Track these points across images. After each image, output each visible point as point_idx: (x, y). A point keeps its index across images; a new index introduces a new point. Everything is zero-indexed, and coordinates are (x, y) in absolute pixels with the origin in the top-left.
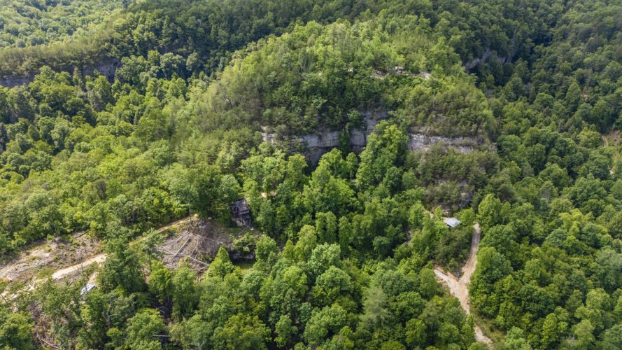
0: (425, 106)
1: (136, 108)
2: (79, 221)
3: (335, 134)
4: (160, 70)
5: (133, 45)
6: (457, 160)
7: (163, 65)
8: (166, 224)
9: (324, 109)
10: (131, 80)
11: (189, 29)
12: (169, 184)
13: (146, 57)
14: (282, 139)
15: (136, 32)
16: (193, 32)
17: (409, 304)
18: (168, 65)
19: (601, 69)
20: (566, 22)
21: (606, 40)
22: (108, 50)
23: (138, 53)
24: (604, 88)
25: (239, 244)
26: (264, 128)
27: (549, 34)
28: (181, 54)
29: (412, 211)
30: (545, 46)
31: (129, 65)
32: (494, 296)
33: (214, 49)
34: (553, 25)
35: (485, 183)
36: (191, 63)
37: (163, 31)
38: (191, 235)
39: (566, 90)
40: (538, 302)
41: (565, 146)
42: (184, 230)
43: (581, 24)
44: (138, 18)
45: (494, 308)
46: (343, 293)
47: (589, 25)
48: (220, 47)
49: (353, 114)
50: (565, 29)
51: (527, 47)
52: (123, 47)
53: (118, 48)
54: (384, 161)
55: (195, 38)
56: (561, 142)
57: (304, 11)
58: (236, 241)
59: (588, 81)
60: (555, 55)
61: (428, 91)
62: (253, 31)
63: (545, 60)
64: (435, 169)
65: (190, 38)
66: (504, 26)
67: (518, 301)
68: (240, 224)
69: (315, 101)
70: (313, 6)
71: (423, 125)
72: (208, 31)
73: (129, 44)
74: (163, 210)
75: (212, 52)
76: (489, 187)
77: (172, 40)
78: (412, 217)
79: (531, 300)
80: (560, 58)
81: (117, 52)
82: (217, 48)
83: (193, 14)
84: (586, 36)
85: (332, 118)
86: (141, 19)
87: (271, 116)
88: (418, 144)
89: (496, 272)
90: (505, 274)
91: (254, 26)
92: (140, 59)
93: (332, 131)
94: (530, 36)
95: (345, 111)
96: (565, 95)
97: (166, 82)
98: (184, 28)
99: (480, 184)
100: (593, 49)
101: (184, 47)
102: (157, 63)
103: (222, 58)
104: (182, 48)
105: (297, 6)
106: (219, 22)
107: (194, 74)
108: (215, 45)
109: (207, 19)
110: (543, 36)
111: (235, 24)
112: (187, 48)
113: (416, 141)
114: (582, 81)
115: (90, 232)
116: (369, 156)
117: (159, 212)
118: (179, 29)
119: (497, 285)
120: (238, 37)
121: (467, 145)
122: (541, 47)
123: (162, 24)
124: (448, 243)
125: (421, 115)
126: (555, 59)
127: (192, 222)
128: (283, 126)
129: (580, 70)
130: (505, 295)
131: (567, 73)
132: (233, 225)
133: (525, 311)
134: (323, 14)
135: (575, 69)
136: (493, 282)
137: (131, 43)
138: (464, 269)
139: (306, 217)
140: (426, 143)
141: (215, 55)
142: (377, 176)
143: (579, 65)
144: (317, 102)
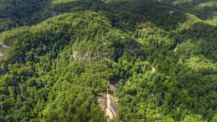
0: (129, 43)
3: (116, 54)
6: (140, 52)
10: (30, 60)
14: (110, 59)
16: (41, 39)
20: (116, 17)
21: (126, 20)
22: (19, 53)
23: (28, 51)
24: (133, 30)
26: (105, 58)
27: (115, 20)
28: (40, 47)
29: (141, 63)
32: (161, 71)
33: (48, 43)
37: (31, 41)
38: (111, 85)
42: (109, 85)
47: (122, 17)
53: (21, 51)
55: (42, 41)
58: (120, 82)
61: (126, 40)
65: (40, 41)
67: (165, 70)
71: (130, 47)
73: (24, 49)
77: (35, 43)
78: (141, 65)
79: (166, 69)
81: (21, 53)
84: (123, 19)
87: (106, 55)
89: (160, 67)
100: (126, 22)
102: (35, 52)
112: (41, 45)
113: (130, 51)
114: (128, 29)
119: (161, 69)
121: (138, 48)
125: (129, 45)
126: (121, 26)
127: (109, 83)
128: (110, 56)
130: (163, 70)
132: (115, 80)
133: (166, 71)
135: (126, 27)
138: (152, 70)
139: (128, 72)
140: (132, 50)
141: (50, 44)
142: (130, 60)
143: (126, 26)
144: (113, 48)
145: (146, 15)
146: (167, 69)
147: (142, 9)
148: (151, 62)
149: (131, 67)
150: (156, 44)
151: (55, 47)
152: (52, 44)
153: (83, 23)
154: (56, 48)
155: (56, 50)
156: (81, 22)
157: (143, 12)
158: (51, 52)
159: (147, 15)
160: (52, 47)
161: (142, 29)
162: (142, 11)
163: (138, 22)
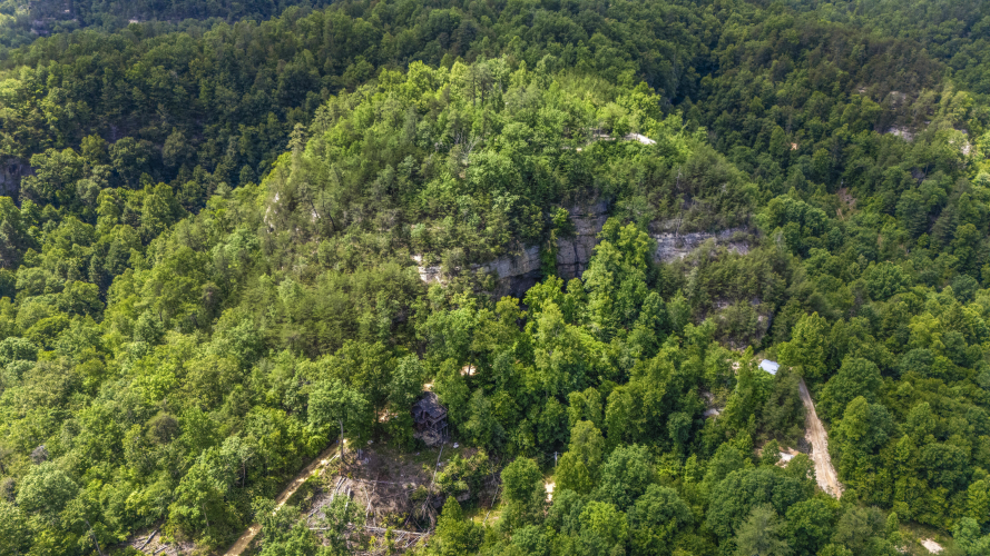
0: (665, 187)
1: (88, 251)
2: (141, 510)
3: (534, 250)
4: (114, 173)
5: (46, 128)
6: (741, 267)
7: (118, 162)
8: (297, 474)
9: (515, 211)
10: (54, 198)
11: (157, 89)
12: (282, 395)
13: (78, 150)
14: (454, 273)
15: (47, 102)
16: (166, 95)
17: (814, 521)
18: (128, 160)
19: (801, 103)
20: (731, 40)
21: (792, 62)
23: (59, 143)
24: (815, 131)
25: (446, 480)
26: (417, 258)
27: (713, 59)
28: (148, 137)
29: (710, 360)
30: (714, 76)
31: (48, 169)
32: (883, 473)
33: (210, 123)
34: (713, 45)
35: (787, 297)
36: (173, 152)
37: (104, 97)
38: (350, 482)
39: (767, 139)
40: (951, 468)
41: (819, 220)
42: (334, 476)
43: (752, 43)
44: (45, 76)
45: (888, 491)
46: (682, 526)
47: (765, 44)
48: (221, 118)
49: (560, 213)
50: (734, 52)
51: (692, 79)
52: (26, 135)
53: (16, 138)
54: (635, 287)
55: (170, 104)
56: (813, 215)
57: (365, 45)
58: (439, 476)
59: (789, 122)
60: (737, 89)
61: (660, 161)
62: (281, 84)
63: (721, 97)
64: (711, 284)
65: (160, 106)
66: (663, 50)
67: (922, 473)
68: (430, 441)
69: (500, 199)
70: (381, 37)
71: (670, 218)
72: (195, 90)
73: (37, 127)
74: (291, 447)
75: (208, 128)
76: (794, 301)
77: (126, 113)
78: (710, 373)
79: (941, 468)
80: (745, 92)
81: (14, 146)
82: (216, 120)
83: (157, 62)
84: (766, 59)
85: (530, 224)
86: (51, 77)
87: (426, 236)
88: (667, 249)
89: (881, 433)
90: (894, 434)
91: (281, 76)
92: (67, 154)
93: (528, 246)
94: (691, 64)
95: (546, 210)
96: (768, 146)
97: (133, 194)
98: (145, 89)
99: (780, 300)
100: (781, 75)
101: (151, 122)
102: (104, 158)
103: (231, 138)
104: (147, 125)
105: (354, 37)
106: (209, 73)
107: (181, 171)
108: (213, 114)
109: (186, 69)
110: (705, 62)
111: (243, 75)
112: (158, 125)
113: (663, 245)
114: (781, 122)
115: (169, 529)
116: (608, 281)
117: (284, 453)
118: (136, 91)
119: (885, 455)
120: (256, 97)
121: (740, 241)
122: (708, 78)
123: (99, 84)
124: (780, 402)
125: (664, 202)
126: (738, 95)
127: (343, 458)
128: (458, 251)
129: (775, 107)
130: (902, 468)
131: (760, 114)
132: (420, 445)
133: (932, 485)
134: (404, 47)
135: (768, 107)
136: (876, 449)
137: (41, 124)
138: (809, 438)
139: (552, 404)
140: (680, 245)
141: (216, 133)
142: (628, 312)
143: (771, 101)
144: (503, 201)
145: (972, 61)
146: (951, 475)
147: (951, 27)
148: (816, 371)
149: (622, 371)
150: (963, 245)
151: (238, 153)
152: (226, 135)
153: (450, 33)
154: (241, 160)
155: (238, 169)
156: (440, 31)
157: (956, 44)
158: (201, 177)
159: (975, 65)
160: (221, 148)
161: (884, 130)
162: (949, 39)
163: (868, 83)
